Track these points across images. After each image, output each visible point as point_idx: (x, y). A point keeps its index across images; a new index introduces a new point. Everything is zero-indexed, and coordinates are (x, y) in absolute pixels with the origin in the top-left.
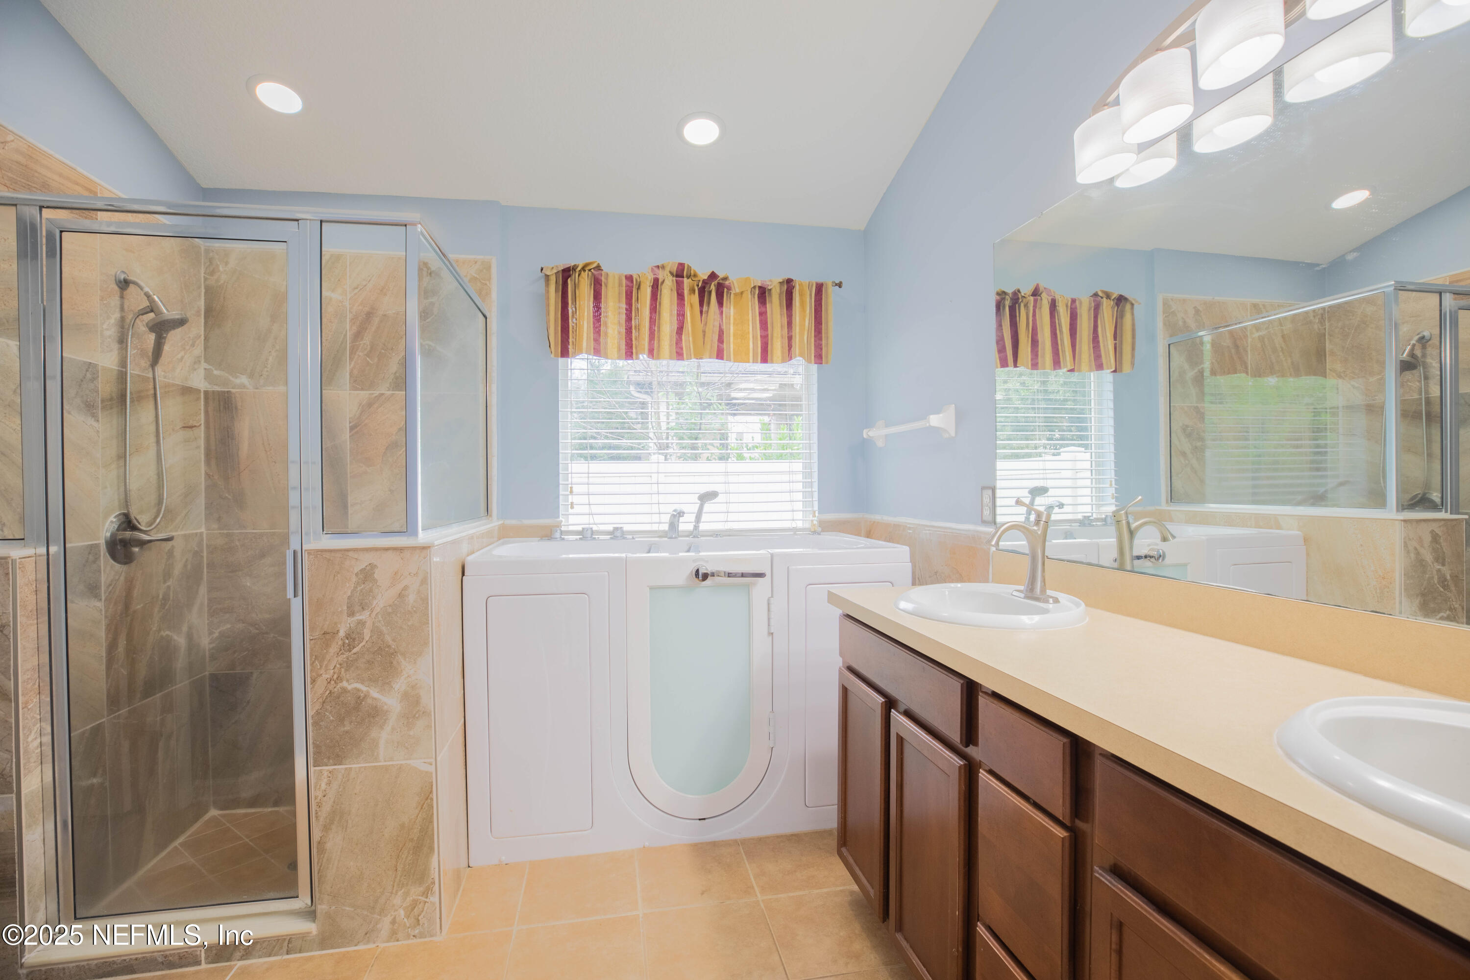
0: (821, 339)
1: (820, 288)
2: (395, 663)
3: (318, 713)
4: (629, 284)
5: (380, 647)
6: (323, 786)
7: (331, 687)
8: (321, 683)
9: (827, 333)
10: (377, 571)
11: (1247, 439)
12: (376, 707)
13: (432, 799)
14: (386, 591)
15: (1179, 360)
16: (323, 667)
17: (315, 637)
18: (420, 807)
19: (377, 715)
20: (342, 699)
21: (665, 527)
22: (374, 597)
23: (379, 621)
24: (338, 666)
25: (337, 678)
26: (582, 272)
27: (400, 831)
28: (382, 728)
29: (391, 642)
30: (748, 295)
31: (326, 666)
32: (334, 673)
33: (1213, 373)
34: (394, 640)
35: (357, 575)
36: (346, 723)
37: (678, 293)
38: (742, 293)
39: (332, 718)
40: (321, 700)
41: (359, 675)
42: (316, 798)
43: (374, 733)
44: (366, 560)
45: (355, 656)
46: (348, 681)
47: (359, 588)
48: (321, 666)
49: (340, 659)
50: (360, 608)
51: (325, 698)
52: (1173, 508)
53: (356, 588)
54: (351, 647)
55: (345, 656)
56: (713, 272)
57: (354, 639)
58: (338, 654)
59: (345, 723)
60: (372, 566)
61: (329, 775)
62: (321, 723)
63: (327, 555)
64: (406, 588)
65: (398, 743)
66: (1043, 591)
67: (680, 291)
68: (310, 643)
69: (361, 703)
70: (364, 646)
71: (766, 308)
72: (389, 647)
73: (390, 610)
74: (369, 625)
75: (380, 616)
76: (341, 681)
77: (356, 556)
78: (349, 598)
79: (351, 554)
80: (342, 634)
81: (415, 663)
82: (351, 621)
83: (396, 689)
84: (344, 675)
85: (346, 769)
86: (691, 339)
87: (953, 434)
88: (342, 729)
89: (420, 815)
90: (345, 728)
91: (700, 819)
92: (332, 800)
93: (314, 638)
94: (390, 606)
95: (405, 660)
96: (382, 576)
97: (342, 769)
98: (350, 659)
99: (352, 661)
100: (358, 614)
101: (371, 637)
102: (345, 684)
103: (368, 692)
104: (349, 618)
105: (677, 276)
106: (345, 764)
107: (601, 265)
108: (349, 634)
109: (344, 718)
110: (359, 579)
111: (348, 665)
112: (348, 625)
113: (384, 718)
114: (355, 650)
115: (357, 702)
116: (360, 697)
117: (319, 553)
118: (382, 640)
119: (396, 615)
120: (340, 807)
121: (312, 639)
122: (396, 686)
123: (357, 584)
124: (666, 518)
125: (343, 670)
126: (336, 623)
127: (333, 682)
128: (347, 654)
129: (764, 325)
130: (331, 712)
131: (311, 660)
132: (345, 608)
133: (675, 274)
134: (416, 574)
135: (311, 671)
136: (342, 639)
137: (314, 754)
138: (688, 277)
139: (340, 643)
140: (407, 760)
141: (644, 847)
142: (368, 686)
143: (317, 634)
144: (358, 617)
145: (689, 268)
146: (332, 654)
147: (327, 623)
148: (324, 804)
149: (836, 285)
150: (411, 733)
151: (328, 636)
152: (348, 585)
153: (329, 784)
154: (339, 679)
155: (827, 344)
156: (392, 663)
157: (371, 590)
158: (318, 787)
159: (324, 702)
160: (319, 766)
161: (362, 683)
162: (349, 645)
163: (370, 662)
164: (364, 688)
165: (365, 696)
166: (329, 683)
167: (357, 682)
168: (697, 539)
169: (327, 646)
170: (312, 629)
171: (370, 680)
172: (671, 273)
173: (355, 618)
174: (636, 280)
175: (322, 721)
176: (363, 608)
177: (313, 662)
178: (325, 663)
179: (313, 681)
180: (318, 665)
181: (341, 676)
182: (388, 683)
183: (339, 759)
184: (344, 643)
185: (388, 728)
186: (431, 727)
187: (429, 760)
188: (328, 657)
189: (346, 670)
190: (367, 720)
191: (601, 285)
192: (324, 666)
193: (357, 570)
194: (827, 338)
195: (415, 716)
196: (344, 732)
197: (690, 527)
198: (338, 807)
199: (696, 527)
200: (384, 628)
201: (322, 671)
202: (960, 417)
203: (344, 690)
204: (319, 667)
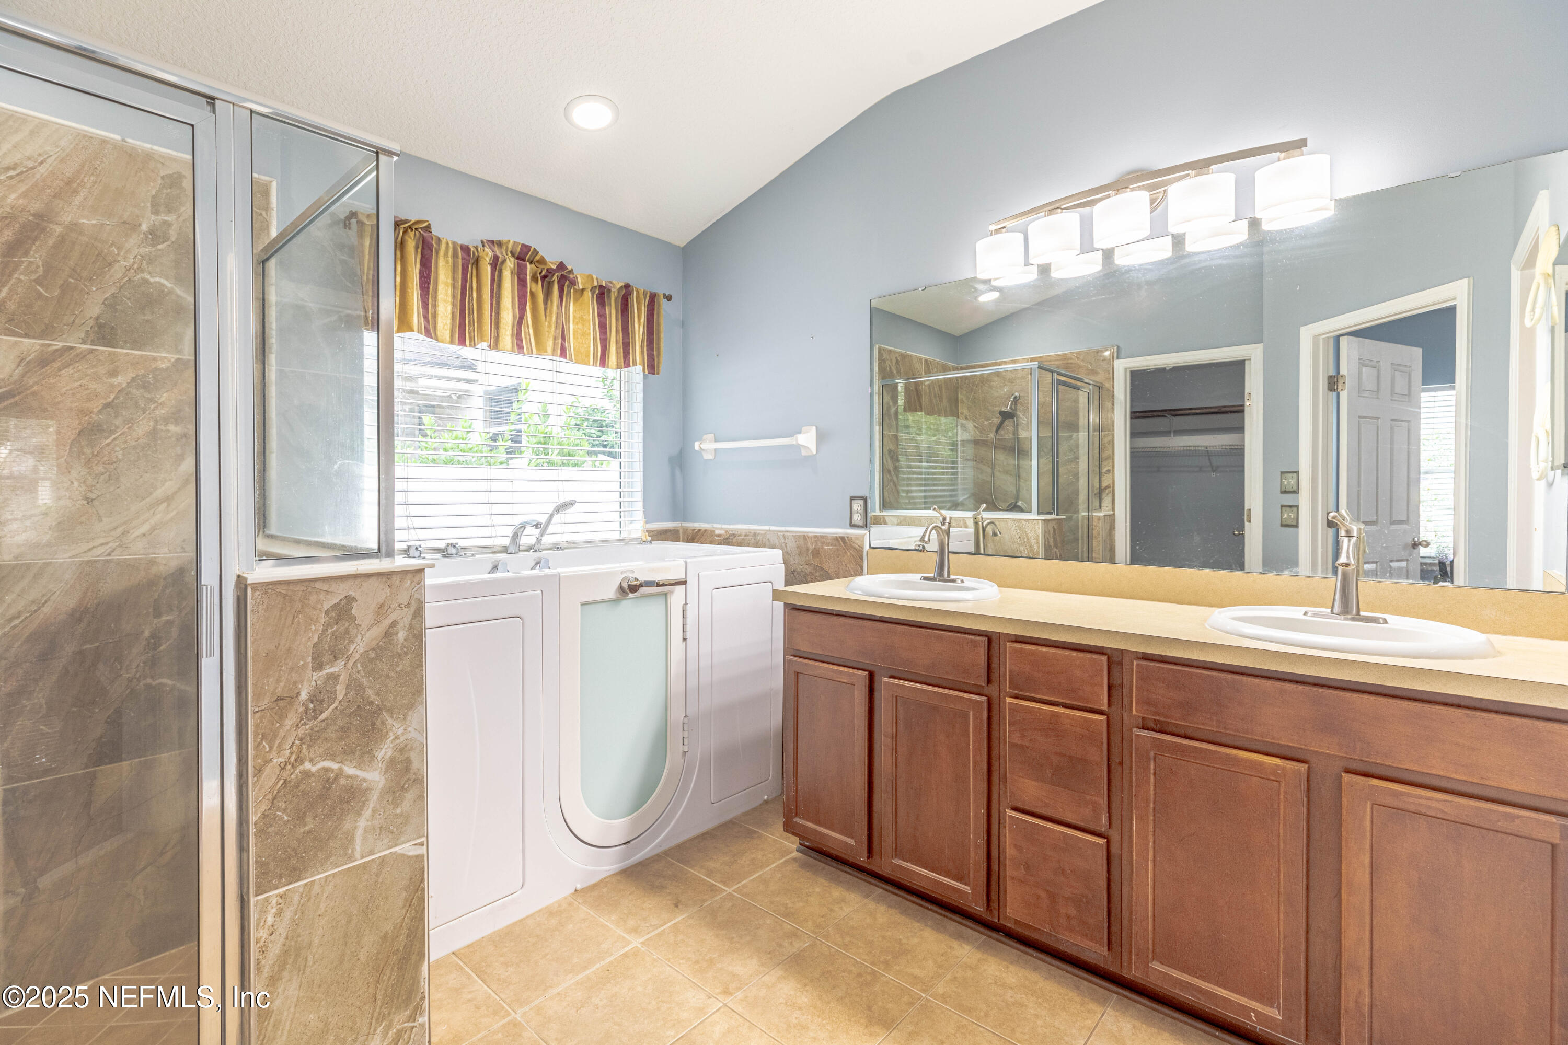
0: (653, 350)
1: (653, 298)
2: (378, 723)
3: (264, 816)
4: (465, 256)
5: (359, 706)
6: (270, 919)
7: (285, 774)
8: (271, 772)
9: (658, 344)
10: (355, 605)
11: (921, 462)
12: (352, 787)
13: (423, 889)
14: (368, 630)
15: (887, 398)
16: (275, 748)
17: (263, 708)
18: (408, 905)
19: (354, 798)
20: (302, 787)
21: (506, 541)
22: (351, 641)
23: (358, 672)
24: (297, 742)
25: (296, 760)
26: (409, 230)
27: (381, 945)
28: (359, 814)
29: (373, 697)
30: (588, 294)
31: (279, 745)
32: (291, 753)
33: (905, 410)
34: (377, 694)
35: (327, 613)
36: (308, 819)
37: (518, 277)
38: (583, 290)
39: (286, 818)
40: (270, 797)
41: (328, 749)
42: (258, 941)
43: (347, 825)
44: (340, 592)
45: (324, 723)
46: (311, 760)
47: (330, 631)
48: (271, 748)
49: (300, 732)
50: (332, 657)
51: (275, 792)
52: (885, 513)
53: (324, 631)
54: (318, 712)
55: (308, 727)
56: (561, 263)
57: (322, 702)
58: (297, 725)
59: (306, 820)
60: (350, 600)
61: (280, 901)
62: (270, 830)
63: (283, 589)
64: (394, 624)
65: (380, 828)
66: (949, 575)
67: (521, 277)
68: (253, 717)
69: (330, 787)
70: (336, 708)
71: (605, 309)
72: (371, 703)
73: (373, 655)
74: (343, 678)
75: (359, 665)
76: (302, 762)
77: (325, 587)
78: (315, 645)
79: (318, 585)
80: (304, 696)
81: (405, 719)
82: (317, 677)
83: (379, 758)
84: (307, 753)
85: (306, 884)
86: (531, 331)
87: (815, 452)
88: (302, 830)
89: (408, 915)
90: (307, 828)
91: (625, 844)
92: (284, 936)
93: (260, 709)
94: (373, 649)
95: (392, 717)
96: (362, 612)
97: (298, 887)
98: (316, 729)
99: (318, 732)
100: (328, 667)
101: (346, 694)
102: (307, 765)
103: (341, 769)
104: (314, 674)
105: (518, 258)
106: (306, 878)
107: (432, 226)
108: (314, 696)
109: (305, 813)
110: (330, 618)
111: (311, 739)
112: (314, 683)
113: (363, 799)
114: (323, 716)
115: (324, 787)
116: (328, 779)
117: (271, 587)
118: (362, 697)
119: (381, 660)
120: (296, 942)
121: (257, 712)
122: (380, 754)
123: (327, 625)
124: (509, 531)
125: (304, 746)
126: (295, 683)
127: (289, 767)
128: (311, 723)
129: (603, 327)
130: (285, 810)
131: (255, 741)
132: (310, 660)
133: (516, 255)
134: (408, 605)
135: (256, 757)
136: (303, 704)
137: (257, 877)
138: (531, 263)
139: (301, 709)
140: (392, 847)
141: (576, 890)
142: (341, 762)
143: (265, 702)
144: (329, 670)
145: (536, 252)
146: (288, 728)
147: (282, 684)
148: (270, 945)
149: (667, 297)
150: (399, 811)
151: (282, 704)
152: (313, 627)
153: (279, 914)
154: (300, 760)
155: (659, 356)
156: (375, 724)
157: (347, 632)
158: (262, 924)
159: (274, 799)
160: (265, 892)
161: (333, 760)
162: (314, 710)
163: (345, 730)
164: (335, 766)
165: (337, 776)
166: (283, 769)
167: (325, 760)
168: (538, 553)
169: (282, 717)
170: (257, 697)
171: (344, 752)
172: (513, 254)
173: (324, 672)
174: (474, 253)
175: (271, 826)
176: (335, 657)
177: (259, 744)
178: (278, 741)
179: (259, 771)
180: (267, 746)
181: (302, 755)
182: (369, 753)
183: (295, 874)
184: (307, 709)
185: (367, 813)
186: (424, 797)
187: (419, 841)
188: (282, 733)
189: (309, 746)
190: (338, 809)
191: (432, 251)
192: (276, 745)
193: (326, 606)
194: (658, 349)
195: (403, 787)
196: (304, 833)
197: (532, 540)
198: (293, 943)
199: (539, 540)
200: (364, 680)
201: (273, 755)
202: (821, 437)
203: (307, 774)
204: (268, 750)
